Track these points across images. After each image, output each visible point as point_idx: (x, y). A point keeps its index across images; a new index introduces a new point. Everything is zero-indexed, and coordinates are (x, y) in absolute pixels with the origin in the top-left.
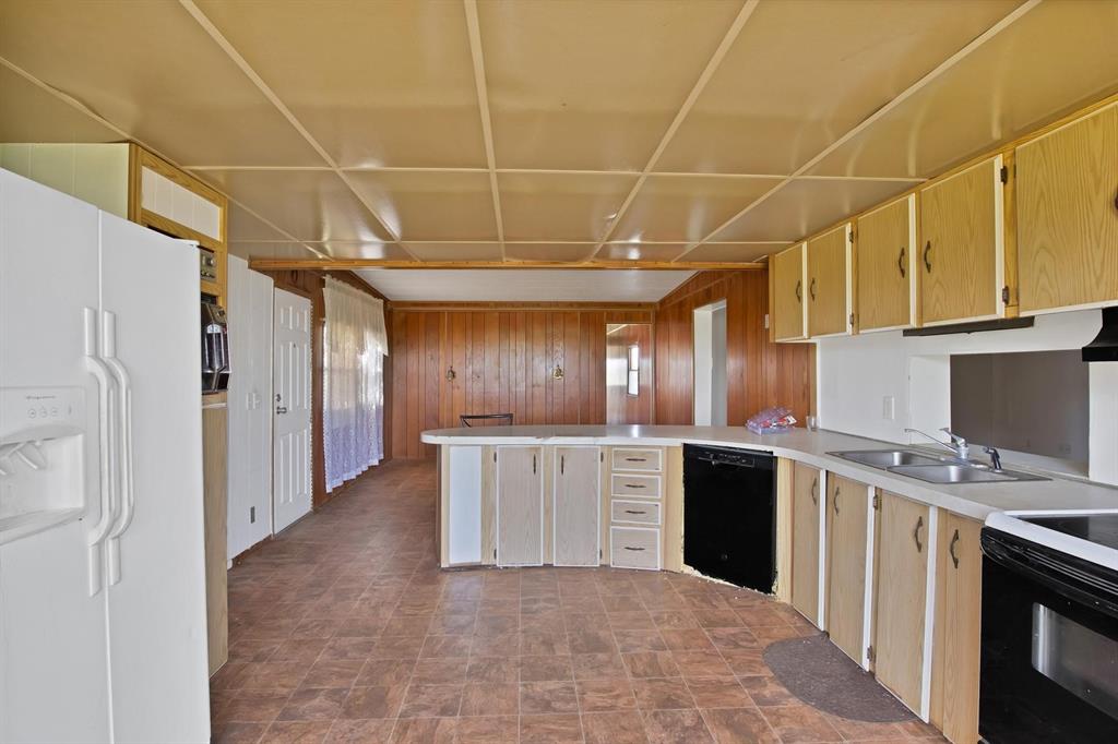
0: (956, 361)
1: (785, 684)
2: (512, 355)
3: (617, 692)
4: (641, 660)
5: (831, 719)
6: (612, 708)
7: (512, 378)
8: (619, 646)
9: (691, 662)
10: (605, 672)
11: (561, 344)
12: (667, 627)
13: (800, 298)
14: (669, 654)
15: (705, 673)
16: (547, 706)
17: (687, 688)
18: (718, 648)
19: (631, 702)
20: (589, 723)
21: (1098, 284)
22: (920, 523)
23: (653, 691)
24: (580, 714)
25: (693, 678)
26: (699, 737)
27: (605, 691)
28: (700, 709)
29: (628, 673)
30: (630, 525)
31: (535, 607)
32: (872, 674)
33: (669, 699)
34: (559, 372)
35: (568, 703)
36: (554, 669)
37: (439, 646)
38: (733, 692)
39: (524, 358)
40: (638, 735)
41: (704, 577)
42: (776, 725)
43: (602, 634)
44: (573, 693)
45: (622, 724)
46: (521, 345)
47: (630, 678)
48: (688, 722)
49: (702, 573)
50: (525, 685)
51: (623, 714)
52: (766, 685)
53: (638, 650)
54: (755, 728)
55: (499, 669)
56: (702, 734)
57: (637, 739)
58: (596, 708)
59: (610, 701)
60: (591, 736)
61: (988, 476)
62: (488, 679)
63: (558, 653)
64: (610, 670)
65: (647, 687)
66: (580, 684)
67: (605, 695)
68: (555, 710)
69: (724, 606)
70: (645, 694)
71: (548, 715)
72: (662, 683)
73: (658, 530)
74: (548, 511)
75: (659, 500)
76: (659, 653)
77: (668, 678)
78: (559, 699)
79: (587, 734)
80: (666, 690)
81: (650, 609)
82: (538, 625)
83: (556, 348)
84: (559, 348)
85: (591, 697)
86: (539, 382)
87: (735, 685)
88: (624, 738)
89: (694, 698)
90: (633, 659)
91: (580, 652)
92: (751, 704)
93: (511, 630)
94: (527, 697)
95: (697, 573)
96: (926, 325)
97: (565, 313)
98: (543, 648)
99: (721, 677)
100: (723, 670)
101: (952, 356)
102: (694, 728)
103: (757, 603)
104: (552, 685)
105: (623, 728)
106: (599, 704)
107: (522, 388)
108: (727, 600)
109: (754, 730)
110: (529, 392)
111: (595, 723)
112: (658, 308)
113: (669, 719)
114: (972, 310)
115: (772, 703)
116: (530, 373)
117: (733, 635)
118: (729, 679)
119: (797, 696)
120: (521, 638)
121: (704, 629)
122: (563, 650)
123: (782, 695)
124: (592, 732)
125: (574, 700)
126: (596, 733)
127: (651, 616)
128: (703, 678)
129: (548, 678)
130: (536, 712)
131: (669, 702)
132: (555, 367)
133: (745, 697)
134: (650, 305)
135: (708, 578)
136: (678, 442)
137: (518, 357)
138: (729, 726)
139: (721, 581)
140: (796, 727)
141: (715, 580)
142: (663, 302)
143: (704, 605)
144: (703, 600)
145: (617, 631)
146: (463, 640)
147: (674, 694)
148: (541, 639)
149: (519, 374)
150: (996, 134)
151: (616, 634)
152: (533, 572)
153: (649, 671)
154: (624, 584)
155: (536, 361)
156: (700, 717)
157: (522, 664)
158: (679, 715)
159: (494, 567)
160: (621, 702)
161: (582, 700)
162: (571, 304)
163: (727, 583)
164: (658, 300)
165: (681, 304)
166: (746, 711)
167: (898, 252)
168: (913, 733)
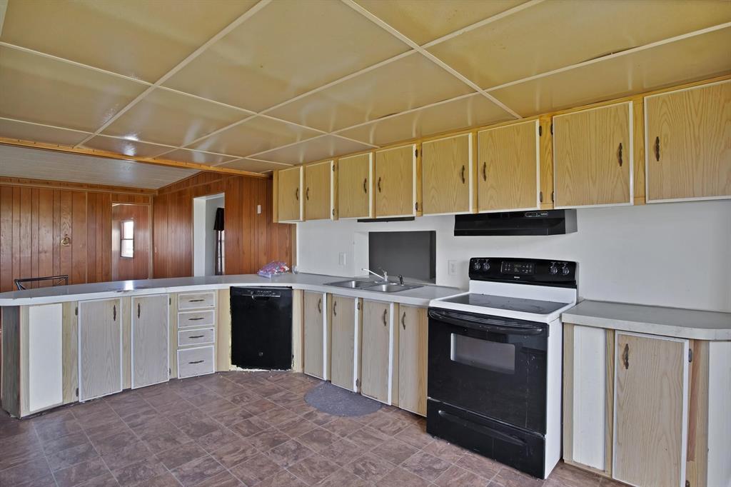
0: (371, 234)
1: (325, 411)
2: (15, 225)
3: (242, 449)
4: (242, 427)
5: (355, 419)
6: (245, 458)
7: (16, 245)
8: (223, 424)
9: (271, 418)
10: (225, 441)
11: (69, 217)
12: (244, 404)
13: (298, 198)
14: (256, 417)
15: (283, 421)
16: (202, 476)
17: (280, 431)
18: (280, 405)
19: (254, 451)
20: (238, 472)
21: (455, 205)
22: (385, 312)
23: (261, 440)
24: (228, 470)
25: (279, 424)
26: (304, 452)
27: (234, 451)
28: (294, 439)
29: (241, 436)
30: (192, 346)
31: (139, 420)
32: (359, 394)
33: (274, 440)
34: (68, 240)
35: (215, 468)
36: (188, 453)
37: (73, 475)
38: (304, 424)
39: (29, 228)
40: (271, 466)
41: (245, 370)
42: (334, 431)
43: (205, 420)
44: (214, 461)
45: (259, 464)
46: (26, 217)
47: (244, 439)
48: (293, 447)
49: (243, 368)
50: (175, 471)
51: (255, 459)
52: (316, 415)
53: (236, 422)
54: (326, 436)
55: (145, 469)
56: (304, 450)
57: (272, 468)
58: (236, 463)
59: (241, 456)
60: (244, 479)
61: (399, 288)
62: (141, 479)
63: (184, 443)
64: (227, 439)
65: (257, 440)
66: (214, 454)
67: (236, 454)
68: (209, 476)
69: (267, 383)
70: (259, 443)
71: (207, 480)
72: (265, 434)
73: (213, 346)
74: (126, 348)
75: (213, 326)
76: (250, 419)
77: (266, 430)
78: (207, 469)
79: (242, 479)
80: (269, 436)
81: (225, 397)
82: (151, 431)
83: (63, 220)
84: (66, 221)
85: (227, 458)
86: (46, 249)
87: (302, 420)
88: (265, 470)
89: (287, 434)
90: (237, 428)
91: (199, 436)
92: (317, 427)
93: (131, 442)
94: (183, 477)
95: (240, 369)
96: (377, 217)
97: (73, 192)
98: (168, 444)
99: (293, 419)
100: (291, 416)
101: (370, 233)
102: (298, 449)
103: (284, 376)
104: (195, 462)
105: (260, 466)
106: (235, 460)
107: (27, 254)
108: (267, 379)
109: (326, 437)
110: (35, 258)
111: (242, 471)
112: (157, 194)
113: (282, 451)
114: (402, 212)
115: (325, 422)
116: (35, 241)
117: (284, 396)
118: (297, 419)
119: (333, 415)
120: (146, 444)
121: (266, 398)
122: (185, 440)
123: (326, 416)
124: (244, 476)
125: (218, 464)
126: (246, 476)
127: (230, 401)
128: (284, 423)
129: (189, 459)
130: (197, 483)
131: (275, 442)
132: (63, 236)
133: (310, 424)
134: (150, 191)
135: (247, 370)
136: (227, 286)
137: (23, 227)
138: (314, 440)
139: (257, 370)
140: (343, 428)
141: (252, 370)
142: (161, 190)
143: (256, 385)
144: (253, 383)
145: (214, 415)
146: (93, 463)
147: (276, 437)
148: (162, 439)
149: (24, 242)
150: (414, 135)
151: (215, 418)
152: (117, 398)
153: (253, 431)
154: (196, 387)
155: (43, 231)
156: (297, 443)
157: (161, 460)
158: (286, 446)
159: (77, 403)
160: (249, 453)
161: (223, 462)
162: (81, 185)
163: (261, 370)
164: (158, 188)
165: (180, 193)
166: (316, 430)
167: (363, 180)
168: (387, 412)
